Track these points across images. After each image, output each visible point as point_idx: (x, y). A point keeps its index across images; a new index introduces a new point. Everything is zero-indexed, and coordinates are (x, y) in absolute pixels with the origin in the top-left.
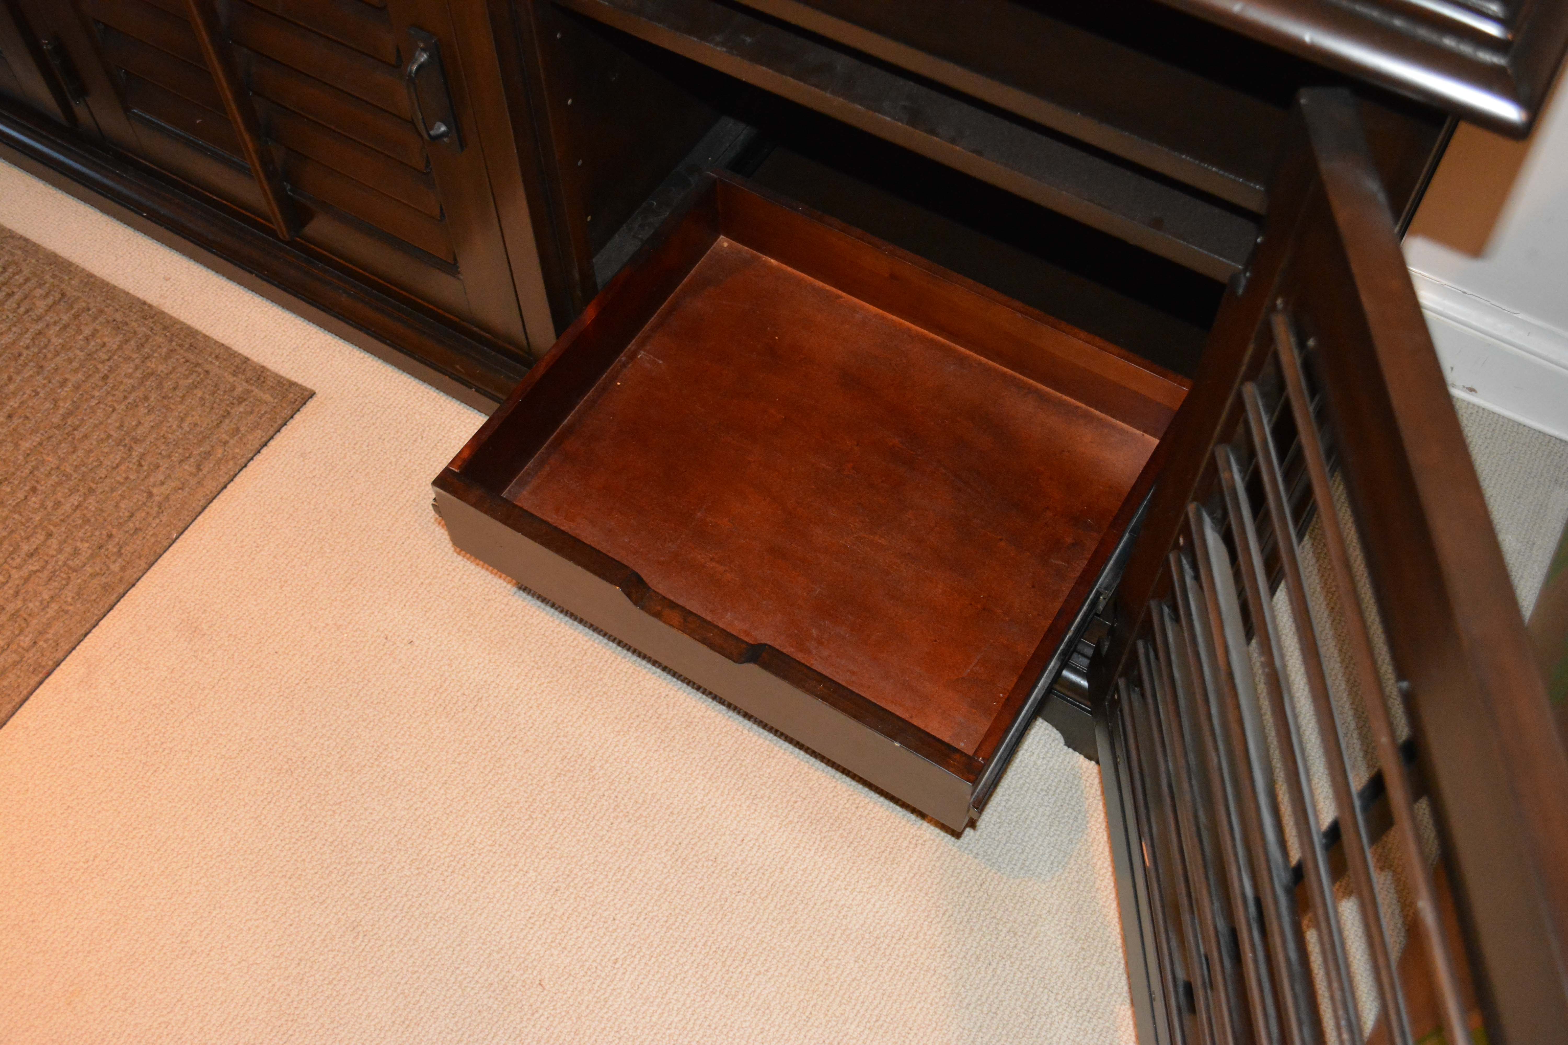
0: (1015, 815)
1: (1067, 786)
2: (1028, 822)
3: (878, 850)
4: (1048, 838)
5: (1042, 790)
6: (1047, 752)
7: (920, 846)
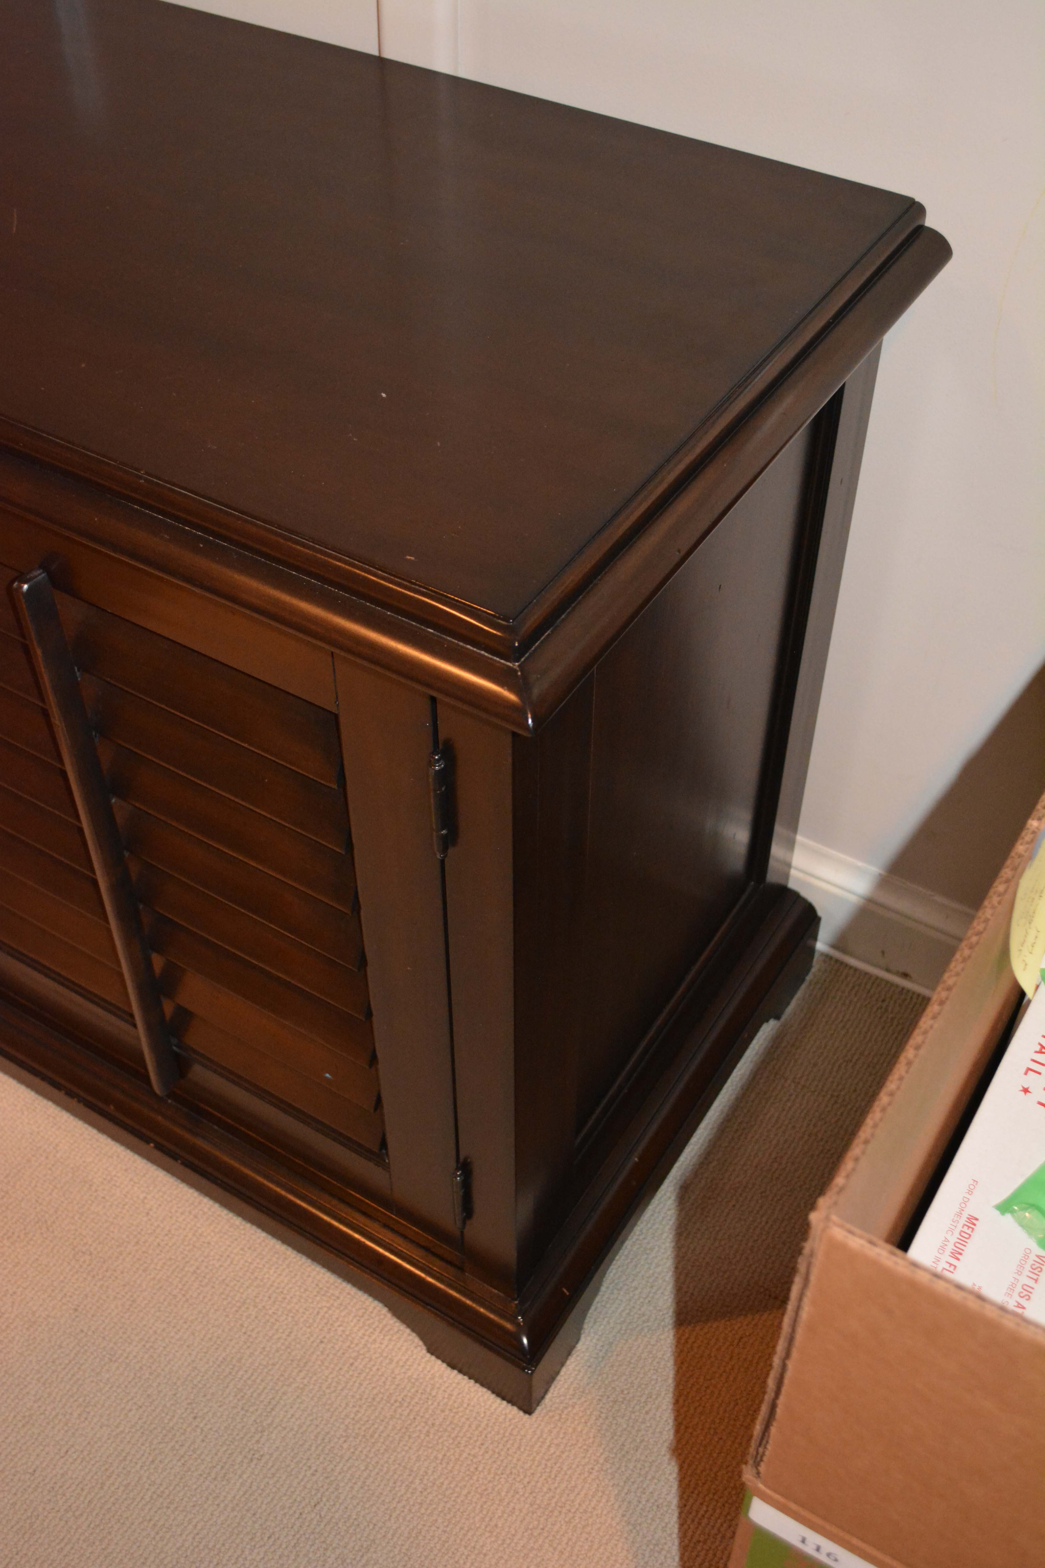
0: (364, 1428)
1: (424, 1397)
2: (376, 1436)
3: (210, 1465)
4: (395, 1454)
5: (396, 1401)
6: (407, 1360)
7: (255, 1462)
